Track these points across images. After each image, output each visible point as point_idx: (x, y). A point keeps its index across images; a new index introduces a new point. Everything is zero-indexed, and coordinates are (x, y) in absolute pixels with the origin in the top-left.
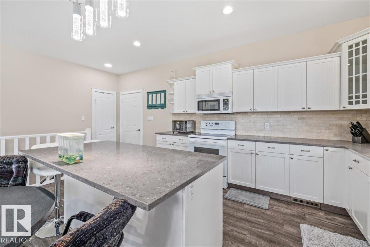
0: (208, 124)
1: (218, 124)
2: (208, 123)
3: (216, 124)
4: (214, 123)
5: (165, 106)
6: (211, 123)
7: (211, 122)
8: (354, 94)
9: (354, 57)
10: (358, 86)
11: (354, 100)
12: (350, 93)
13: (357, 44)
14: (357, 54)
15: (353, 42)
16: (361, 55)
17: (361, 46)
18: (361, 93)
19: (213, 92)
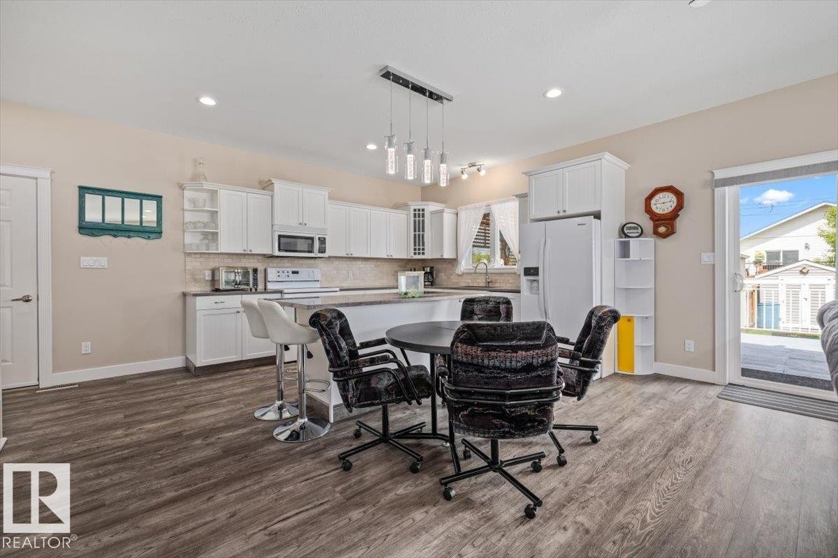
0: (281, 274)
1: (297, 273)
2: (281, 272)
3: (294, 272)
4: (290, 273)
5: (161, 233)
6: (286, 272)
7: (286, 270)
8: (417, 247)
9: (417, 219)
10: (419, 241)
11: (417, 251)
12: (415, 245)
13: (419, 210)
14: (419, 217)
15: (417, 207)
16: (421, 219)
17: (421, 212)
18: (421, 247)
19: (305, 224)
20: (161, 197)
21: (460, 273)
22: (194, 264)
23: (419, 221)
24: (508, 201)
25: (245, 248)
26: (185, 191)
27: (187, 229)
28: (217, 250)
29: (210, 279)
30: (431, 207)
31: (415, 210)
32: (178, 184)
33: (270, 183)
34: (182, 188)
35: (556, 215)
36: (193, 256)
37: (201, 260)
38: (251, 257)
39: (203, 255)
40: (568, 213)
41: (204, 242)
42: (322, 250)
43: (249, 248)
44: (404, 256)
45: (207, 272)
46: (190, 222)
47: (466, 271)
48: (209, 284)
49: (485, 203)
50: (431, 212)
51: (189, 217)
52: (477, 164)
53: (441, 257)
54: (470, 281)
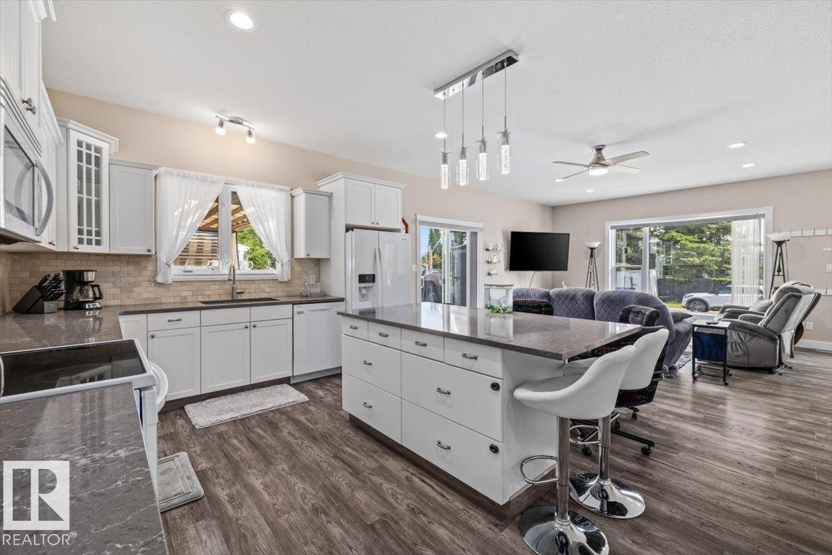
8: (85, 228)
9: (85, 165)
10: (89, 214)
11: (85, 237)
12: (80, 222)
13: (89, 147)
14: (89, 162)
15: (86, 139)
16: (93, 167)
17: (94, 153)
18: (94, 229)
21: (167, 282)
23: (89, 171)
31: (80, 145)
35: (370, 225)
40: (380, 226)
52: (244, 123)
53: (147, 253)
54: (190, 293)
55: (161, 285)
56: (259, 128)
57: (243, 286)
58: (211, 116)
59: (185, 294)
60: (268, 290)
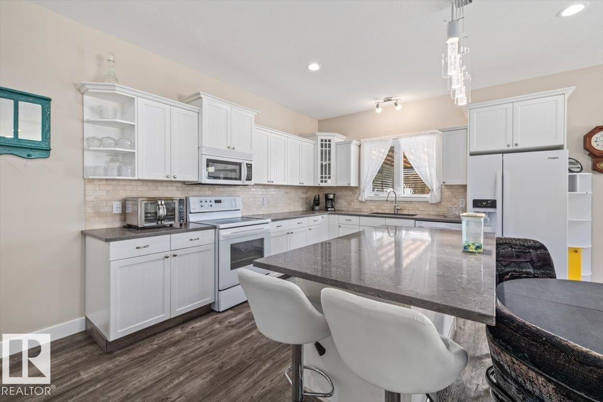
0: (204, 204)
1: (218, 202)
2: (204, 201)
3: (216, 202)
4: (213, 202)
5: (49, 150)
6: (208, 201)
7: (208, 199)
8: (324, 176)
9: (324, 149)
10: (326, 170)
11: (324, 180)
12: (322, 174)
13: (326, 141)
14: (326, 147)
15: (324, 138)
16: (328, 149)
17: (328, 143)
18: (328, 176)
19: (234, 149)
20: (49, 100)
21: (364, 200)
22: (96, 193)
23: (326, 151)
24: (419, 135)
25: (168, 173)
26: (85, 97)
27: (89, 146)
28: (134, 176)
29: (120, 211)
30: (336, 138)
31: (322, 141)
32: (75, 85)
33: (198, 96)
34: (81, 90)
35: (505, 148)
36: (96, 182)
37: (110, 188)
38: (169, 184)
39: (109, 182)
40: (520, 147)
41: (112, 164)
42: (249, 178)
43: (173, 175)
44: (311, 184)
45: (114, 203)
46: (93, 138)
47: (369, 199)
48: (118, 218)
49: (393, 136)
50: (336, 143)
51: (90, 131)
52: (393, 99)
53: (348, 185)
54: (375, 208)
55: (361, 202)
56: (403, 98)
57: (404, 205)
58: (373, 103)
59: (372, 207)
60: (422, 209)
